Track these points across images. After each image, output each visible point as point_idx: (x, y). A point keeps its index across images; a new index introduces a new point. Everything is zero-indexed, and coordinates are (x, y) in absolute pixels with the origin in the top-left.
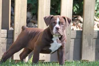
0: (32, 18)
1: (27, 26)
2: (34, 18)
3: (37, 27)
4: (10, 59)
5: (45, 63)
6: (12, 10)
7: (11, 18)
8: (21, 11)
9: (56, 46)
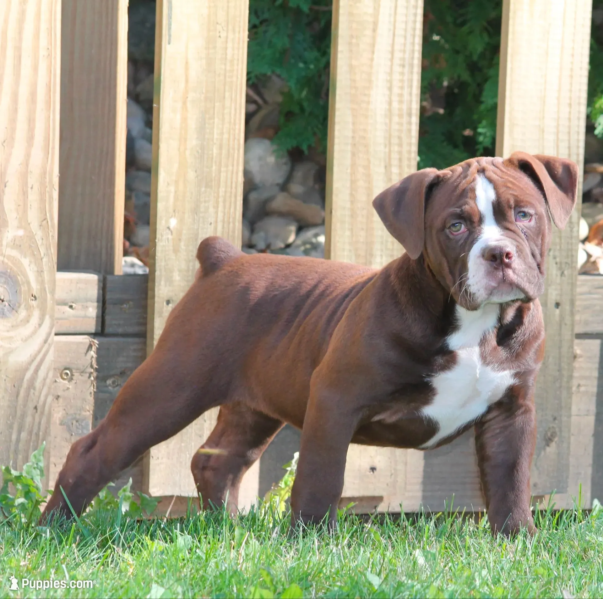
0: (284, 187)
1: (249, 246)
2: (296, 188)
3: (326, 252)
4: (126, 490)
5: (380, 520)
6: (138, 126)
7: (129, 188)
8: (202, 129)
9: (475, 394)
